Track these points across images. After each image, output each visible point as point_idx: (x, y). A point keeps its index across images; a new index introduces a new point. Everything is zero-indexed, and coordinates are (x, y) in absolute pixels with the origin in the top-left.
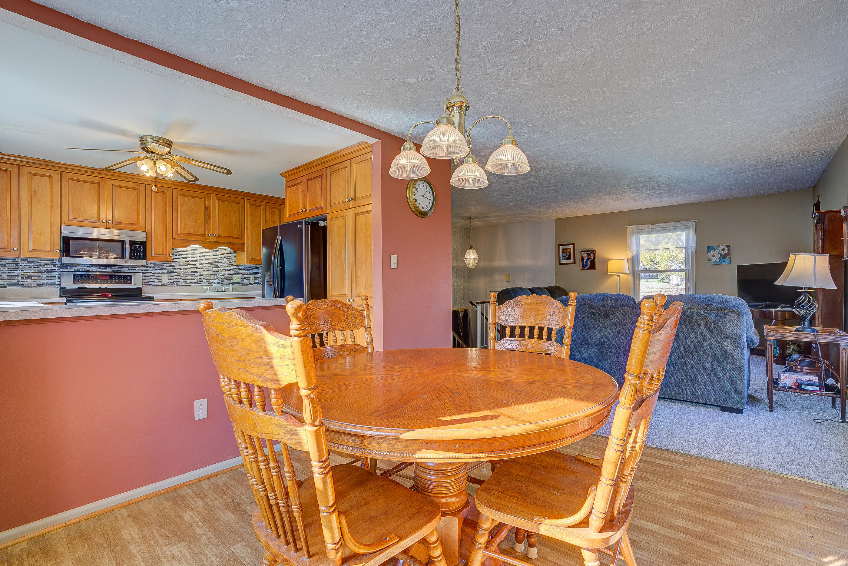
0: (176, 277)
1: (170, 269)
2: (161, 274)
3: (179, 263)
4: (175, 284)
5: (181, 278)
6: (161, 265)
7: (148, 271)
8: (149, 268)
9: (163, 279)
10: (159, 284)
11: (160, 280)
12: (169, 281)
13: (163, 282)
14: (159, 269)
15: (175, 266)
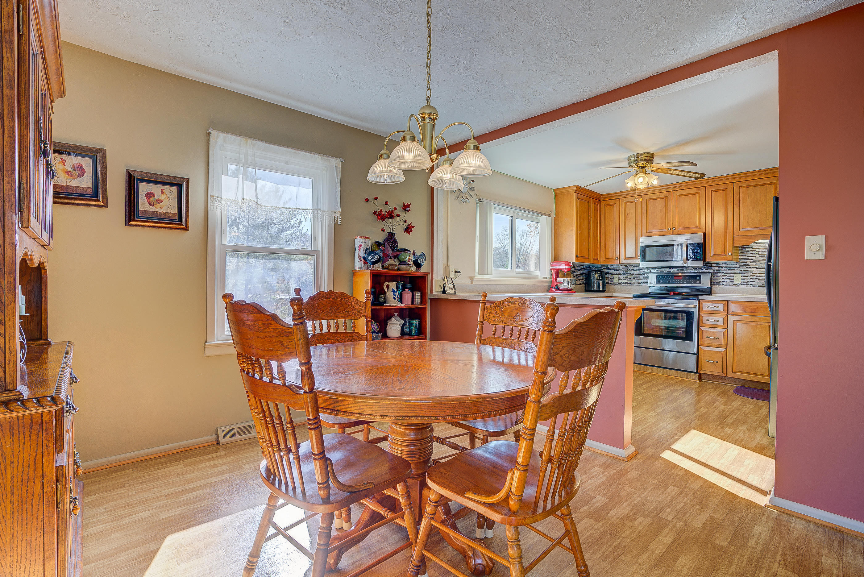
0: (751, 277)
1: (745, 268)
2: (733, 274)
3: (754, 262)
4: (749, 284)
5: (757, 278)
6: (734, 265)
7: (720, 271)
8: (721, 268)
9: (735, 279)
10: (731, 284)
11: (732, 281)
12: (743, 281)
13: (735, 282)
14: (731, 269)
15: (750, 264)
